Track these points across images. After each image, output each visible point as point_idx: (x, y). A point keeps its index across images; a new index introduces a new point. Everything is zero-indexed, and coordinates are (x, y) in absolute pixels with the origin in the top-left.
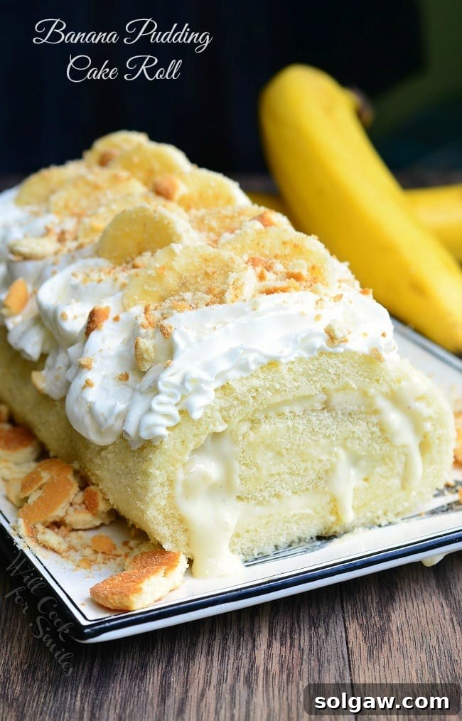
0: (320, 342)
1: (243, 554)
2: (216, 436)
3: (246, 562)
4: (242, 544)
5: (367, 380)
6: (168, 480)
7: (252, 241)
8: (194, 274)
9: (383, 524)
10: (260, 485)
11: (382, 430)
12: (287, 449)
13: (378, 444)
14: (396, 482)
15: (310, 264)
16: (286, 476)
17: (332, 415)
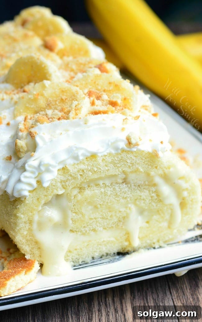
0: (122, 145)
1: (73, 262)
2: (58, 196)
3: (74, 266)
4: (72, 256)
5: (150, 167)
6: (28, 220)
7: (92, 80)
8: (55, 99)
9: (156, 247)
10: (84, 224)
11: (158, 195)
12: (100, 205)
13: (155, 203)
14: (165, 224)
15: (123, 97)
16: (100, 220)
17: (128, 186)
